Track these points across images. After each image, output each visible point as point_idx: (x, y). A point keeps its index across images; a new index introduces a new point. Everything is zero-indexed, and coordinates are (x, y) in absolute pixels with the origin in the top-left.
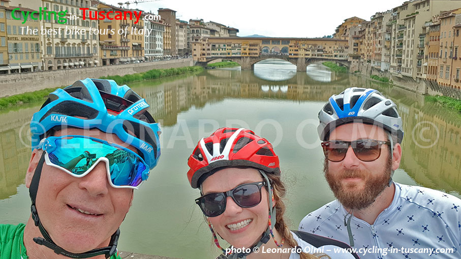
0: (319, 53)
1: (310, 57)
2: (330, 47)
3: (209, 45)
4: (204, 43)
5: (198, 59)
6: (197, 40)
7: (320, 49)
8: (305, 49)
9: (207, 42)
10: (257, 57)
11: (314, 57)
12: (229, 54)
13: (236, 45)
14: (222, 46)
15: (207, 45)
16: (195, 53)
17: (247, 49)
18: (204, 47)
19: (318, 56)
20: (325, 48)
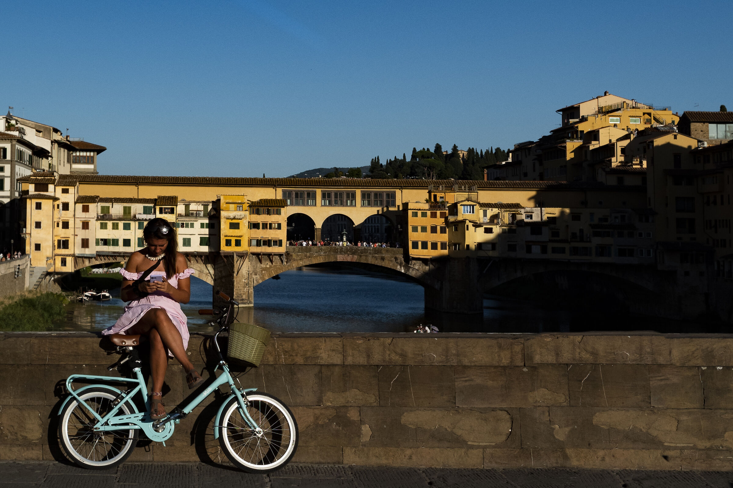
3: (86, 209)
4: (68, 198)
5: (47, 261)
6: (41, 186)
9: (77, 196)
13: (193, 207)
15: (80, 206)
16: (36, 237)
17: (244, 225)
18: (67, 215)
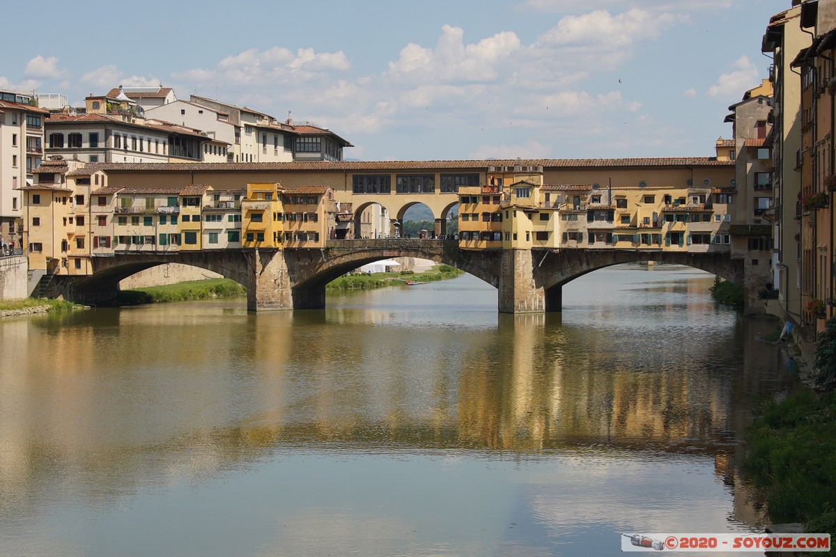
0: (597, 224)
1: (552, 243)
2: (649, 199)
4: (83, 190)
5: (52, 263)
6: (46, 177)
7: (600, 210)
8: (530, 213)
9: (94, 188)
10: (316, 251)
11: (573, 244)
12: (191, 238)
13: (224, 197)
14: (161, 204)
15: (96, 200)
16: (34, 235)
17: (268, 217)
18: (82, 210)
19: (591, 241)
20: (623, 203)
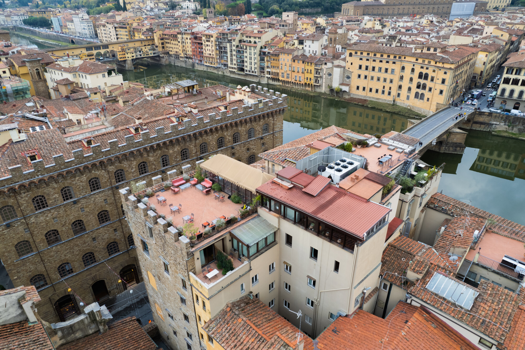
0: (140, 54)
1: (134, 58)
8: (131, 53)
